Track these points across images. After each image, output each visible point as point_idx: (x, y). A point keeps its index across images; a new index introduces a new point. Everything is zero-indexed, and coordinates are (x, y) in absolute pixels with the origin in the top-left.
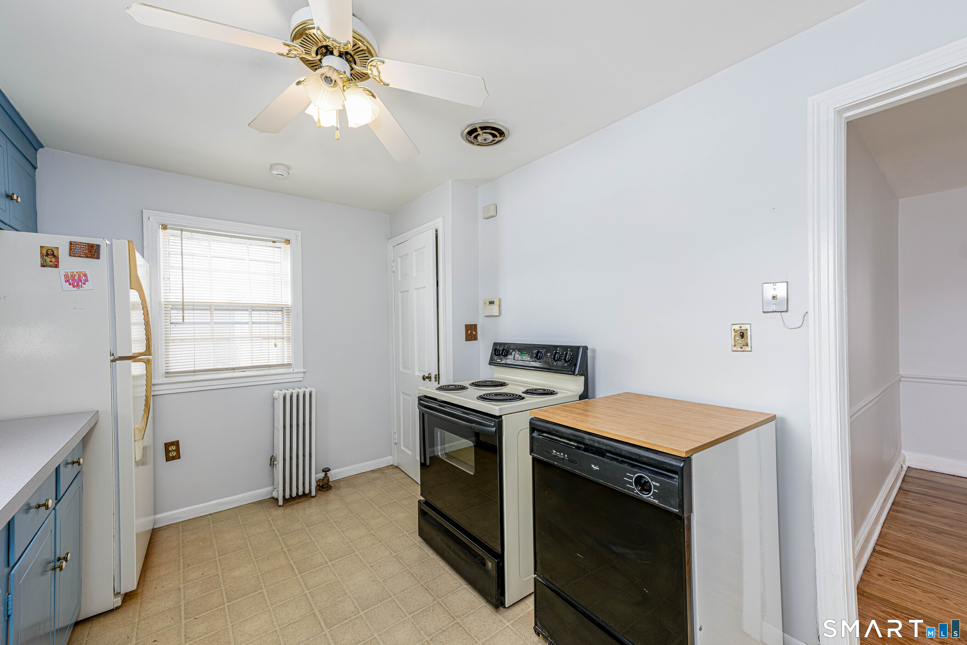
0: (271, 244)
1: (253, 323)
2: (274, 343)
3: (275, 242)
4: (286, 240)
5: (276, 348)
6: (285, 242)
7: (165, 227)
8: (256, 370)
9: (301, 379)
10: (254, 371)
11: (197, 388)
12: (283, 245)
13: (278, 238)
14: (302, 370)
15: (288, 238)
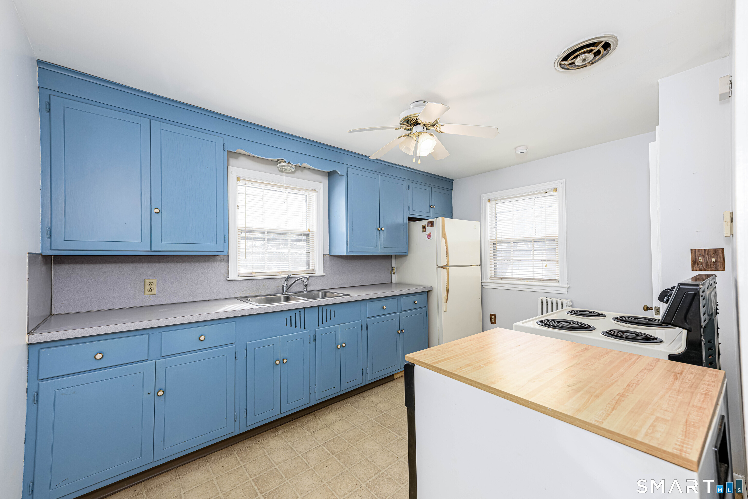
0: (544, 195)
1: (534, 250)
2: (545, 264)
3: (546, 193)
4: (554, 189)
5: (546, 268)
6: (554, 191)
7: (489, 201)
8: (534, 282)
9: (566, 293)
10: (533, 282)
11: (503, 287)
12: (553, 193)
13: (548, 189)
14: (566, 286)
15: (555, 187)
